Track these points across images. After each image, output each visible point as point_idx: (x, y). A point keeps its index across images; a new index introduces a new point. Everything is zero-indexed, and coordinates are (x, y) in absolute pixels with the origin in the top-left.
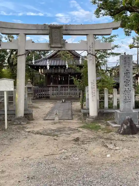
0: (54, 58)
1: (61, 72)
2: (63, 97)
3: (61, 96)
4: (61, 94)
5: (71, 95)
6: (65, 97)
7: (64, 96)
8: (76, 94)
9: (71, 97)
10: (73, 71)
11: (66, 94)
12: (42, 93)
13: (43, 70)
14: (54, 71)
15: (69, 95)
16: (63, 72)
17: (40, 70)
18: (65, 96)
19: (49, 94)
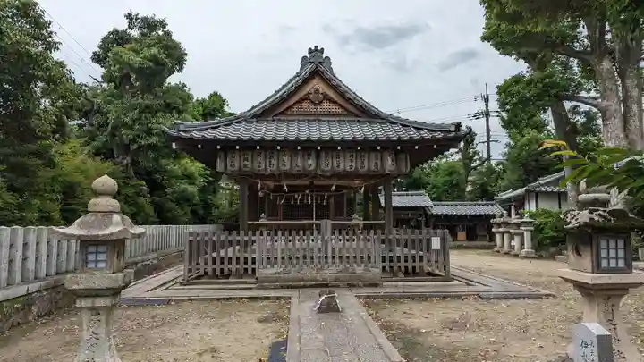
0: (277, 115)
4: (305, 257)
5: (348, 265)
8: (369, 257)
11: (326, 257)
13: (233, 161)
15: (341, 263)
19: (254, 259)
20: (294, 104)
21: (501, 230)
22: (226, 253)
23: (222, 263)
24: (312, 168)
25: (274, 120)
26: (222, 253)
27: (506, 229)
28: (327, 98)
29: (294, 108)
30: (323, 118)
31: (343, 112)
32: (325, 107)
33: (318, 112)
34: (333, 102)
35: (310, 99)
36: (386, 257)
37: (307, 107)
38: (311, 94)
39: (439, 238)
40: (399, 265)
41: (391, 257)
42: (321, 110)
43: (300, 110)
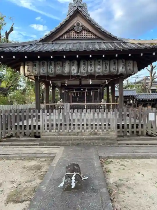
0: (54, 41)
1: (70, 72)
2: (74, 135)
3: (70, 131)
4: (70, 125)
5: (96, 131)
6: (80, 134)
7: (78, 133)
8: (109, 125)
9: (96, 134)
10: (99, 70)
11: (83, 125)
12: (21, 123)
13: (28, 68)
14: (53, 70)
15: (92, 128)
16: (75, 71)
17: (22, 68)
18: (79, 131)
19: (39, 126)
23: (21, 128)
28: (84, 29)
29: (65, 36)
30: (82, 42)
31: (95, 37)
32: (83, 35)
33: (79, 38)
34: (88, 31)
35: (74, 30)
36: (120, 125)
37: (73, 35)
38: (75, 26)
39: (154, 114)
40: (128, 130)
41: (123, 125)
42: (81, 37)
43: (68, 37)
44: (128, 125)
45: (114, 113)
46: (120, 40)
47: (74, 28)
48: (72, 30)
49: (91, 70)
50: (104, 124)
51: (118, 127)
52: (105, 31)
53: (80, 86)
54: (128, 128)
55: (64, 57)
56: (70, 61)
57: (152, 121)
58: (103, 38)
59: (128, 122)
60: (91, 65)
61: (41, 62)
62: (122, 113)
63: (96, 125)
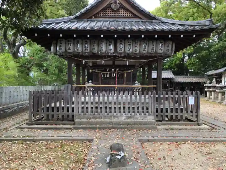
0: (90, 18)
1: (106, 52)
3: (106, 114)
4: (106, 108)
8: (147, 109)
11: (120, 108)
13: (60, 46)
15: (129, 112)
18: (115, 114)
19: (73, 109)
20: (101, 11)
21: (211, 90)
22: (55, 105)
23: (53, 111)
24: (112, 51)
25: (88, 21)
26: (53, 105)
27: (214, 90)
28: (122, 7)
29: (101, 13)
30: (119, 20)
31: (132, 16)
32: (121, 13)
33: (116, 15)
34: (126, 10)
35: (111, 8)
36: (159, 109)
37: (109, 13)
38: (112, 4)
39: (194, 97)
40: (166, 114)
41: (162, 109)
42: (118, 15)
43: (104, 14)
44: (167, 109)
45: (152, 96)
46: (159, 20)
47: (110, 6)
48: (108, 7)
49: (129, 50)
50: (142, 108)
51: (157, 111)
52: (144, 10)
53: (114, 66)
54: (167, 112)
55: (102, 36)
56: (107, 40)
57: (191, 105)
58: (141, 17)
59: (167, 106)
60: (130, 45)
61: (76, 40)
62: (161, 97)
63: (133, 108)
